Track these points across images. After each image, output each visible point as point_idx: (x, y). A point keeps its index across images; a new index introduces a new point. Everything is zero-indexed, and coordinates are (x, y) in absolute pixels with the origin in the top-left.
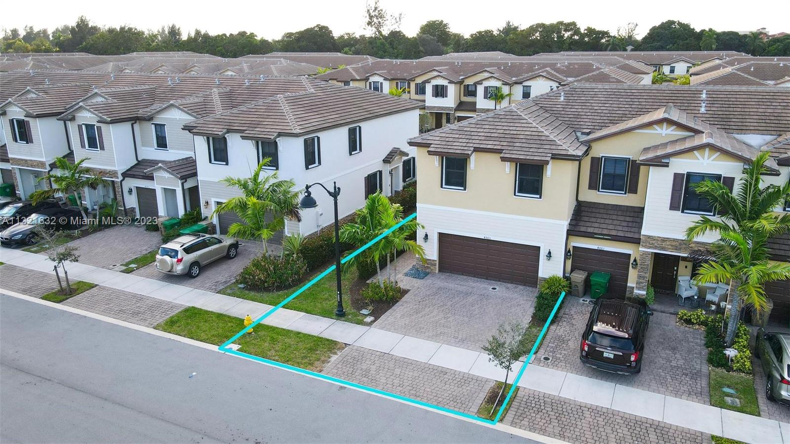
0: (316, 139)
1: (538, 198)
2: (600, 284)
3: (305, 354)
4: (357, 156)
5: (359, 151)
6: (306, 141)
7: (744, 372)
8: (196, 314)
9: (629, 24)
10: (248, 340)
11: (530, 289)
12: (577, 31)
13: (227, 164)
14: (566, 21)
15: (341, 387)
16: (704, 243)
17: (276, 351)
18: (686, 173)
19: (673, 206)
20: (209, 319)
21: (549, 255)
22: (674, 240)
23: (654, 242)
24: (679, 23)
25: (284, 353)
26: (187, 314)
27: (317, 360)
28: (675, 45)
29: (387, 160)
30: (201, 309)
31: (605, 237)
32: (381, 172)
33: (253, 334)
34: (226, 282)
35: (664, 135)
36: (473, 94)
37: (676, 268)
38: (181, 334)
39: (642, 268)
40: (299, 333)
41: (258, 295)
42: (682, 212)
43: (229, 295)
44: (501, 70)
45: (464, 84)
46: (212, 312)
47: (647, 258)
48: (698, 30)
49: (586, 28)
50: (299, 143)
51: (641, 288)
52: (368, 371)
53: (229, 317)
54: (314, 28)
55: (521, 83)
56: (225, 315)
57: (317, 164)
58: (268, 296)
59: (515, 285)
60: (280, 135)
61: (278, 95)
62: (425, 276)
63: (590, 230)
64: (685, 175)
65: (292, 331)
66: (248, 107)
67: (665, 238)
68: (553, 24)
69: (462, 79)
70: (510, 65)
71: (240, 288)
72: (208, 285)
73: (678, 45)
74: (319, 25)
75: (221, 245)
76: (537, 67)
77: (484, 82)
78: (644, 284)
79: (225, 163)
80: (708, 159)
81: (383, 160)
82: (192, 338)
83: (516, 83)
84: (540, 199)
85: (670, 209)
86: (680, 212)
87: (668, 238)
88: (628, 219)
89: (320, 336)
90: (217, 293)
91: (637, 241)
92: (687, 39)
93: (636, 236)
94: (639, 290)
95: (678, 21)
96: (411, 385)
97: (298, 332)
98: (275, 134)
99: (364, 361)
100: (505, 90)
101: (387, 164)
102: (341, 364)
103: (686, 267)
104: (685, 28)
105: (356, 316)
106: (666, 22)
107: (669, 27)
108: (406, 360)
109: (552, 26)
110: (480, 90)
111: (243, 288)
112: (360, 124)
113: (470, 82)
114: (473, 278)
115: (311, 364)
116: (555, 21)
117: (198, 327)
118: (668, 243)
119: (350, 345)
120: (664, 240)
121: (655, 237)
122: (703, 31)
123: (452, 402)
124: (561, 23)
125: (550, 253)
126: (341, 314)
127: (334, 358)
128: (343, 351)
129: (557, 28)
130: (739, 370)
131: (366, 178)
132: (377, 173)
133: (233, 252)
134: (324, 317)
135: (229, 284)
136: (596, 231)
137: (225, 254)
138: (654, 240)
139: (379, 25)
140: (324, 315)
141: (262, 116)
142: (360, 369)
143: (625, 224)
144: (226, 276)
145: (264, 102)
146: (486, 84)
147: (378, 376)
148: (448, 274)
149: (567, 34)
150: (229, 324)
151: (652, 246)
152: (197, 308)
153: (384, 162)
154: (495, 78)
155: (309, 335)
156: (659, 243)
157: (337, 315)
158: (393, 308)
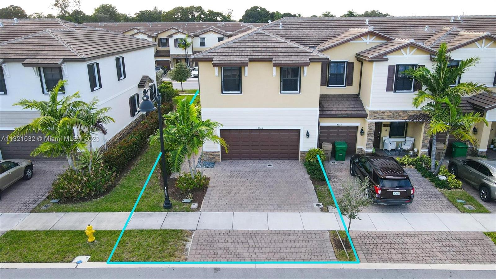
0: (95, 65)
1: (298, 93)
2: (343, 150)
3: (160, 248)
4: (124, 81)
5: (123, 78)
6: (89, 66)
7: (459, 188)
8: (19, 237)
9: (228, 10)
10: (94, 249)
11: (294, 161)
12: (203, 12)
13: (6, 93)
14: (196, 6)
15: (216, 270)
16: (407, 111)
17: (131, 252)
18: (396, 65)
19: (388, 88)
20: (37, 239)
21: (308, 134)
22: (390, 112)
23: (377, 115)
24: (261, 8)
25: (139, 251)
26: (9, 239)
27: (176, 250)
28: (261, 20)
29: (141, 86)
30: (21, 231)
31: (344, 116)
32: (138, 95)
33: (96, 242)
34: (35, 201)
35: (368, 43)
36: (167, 44)
37: (379, 132)
38: (14, 260)
39: (369, 133)
40: (142, 231)
41: (78, 205)
42: (394, 92)
43: (46, 211)
44: (182, 28)
45: (158, 38)
46: (37, 231)
47: (373, 126)
48: (271, 12)
49: (208, 10)
50: (83, 68)
51: (369, 147)
52: (227, 248)
53: (59, 232)
54: (9, 7)
55: (198, 36)
56: (54, 231)
57: (98, 87)
58: (88, 205)
59: (282, 161)
60: (65, 61)
61: (47, 30)
62: (214, 165)
63: (333, 112)
64: (396, 66)
65: (134, 230)
66: (18, 40)
67: (384, 111)
68: (188, 7)
69: (156, 35)
70: (186, 25)
71: (54, 204)
72: (16, 207)
73: (262, 20)
74: (13, 6)
75: (18, 167)
76: (205, 26)
77: (173, 36)
78: (372, 144)
79: (3, 93)
80: (409, 54)
81: (138, 86)
82: (29, 262)
83: (195, 36)
84: (299, 94)
85: (387, 91)
86: (393, 92)
87: (386, 111)
88: (352, 103)
89: (163, 228)
90: (31, 212)
91: (365, 116)
92: (266, 17)
93: (363, 112)
94: (369, 149)
95: (260, 7)
96: (271, 251)
97: (140, 230)
98: (61, 60)
99: (217, 241)
100: (189, 40)
101: (141, 88)
102: (200, 248)
103: (386, 131)
104: (264, 10)
105: (180, 205)
106: (254, 7)
107: (256, 9)
108: (250, 232)
109: (187, 8)
110: (172, 42)
111: (58, 203)
112: (123, 55)
113: (163, 36)
114: (249, 161)
115: (173, 255)
116: (189, 6)
117: (30, 249)
118: (386, 114)
119: (195, 230)
120: (383, 112)
121: (377, 111)
122: (273, 13)
123: (313, 257)
124: (193, 7)
125: (308, 132)
126: (168, 207)
127: (189, 245)
128: (192, 237)
129: (191, 9)
130: (455, 188)
131: (130, 100)
132: (135, 96)
133: (29, 173)
134: (154, 212)
135: (39, 202)
136: (337, 112)
137: (22, 176)
138: (377, 113)
139: (65, 6)
140: (154, 210)
141: (38, 47)
142: (218, 248)
143: (352, 106)
144: (32, 195)
145: (34, 35)
146: (175, 37)
147: (238, 251)
148: (230, 161)
149: (197, 14)
150: (64, 238)
151: (375, 117)
152: (17, 231)
153: (139, 87)
154: (181, 32)
155: (153, 230)
156: (380, 115)
157: (165, 207)
158: (207, 193)
